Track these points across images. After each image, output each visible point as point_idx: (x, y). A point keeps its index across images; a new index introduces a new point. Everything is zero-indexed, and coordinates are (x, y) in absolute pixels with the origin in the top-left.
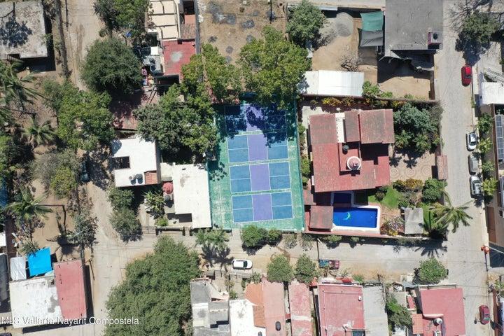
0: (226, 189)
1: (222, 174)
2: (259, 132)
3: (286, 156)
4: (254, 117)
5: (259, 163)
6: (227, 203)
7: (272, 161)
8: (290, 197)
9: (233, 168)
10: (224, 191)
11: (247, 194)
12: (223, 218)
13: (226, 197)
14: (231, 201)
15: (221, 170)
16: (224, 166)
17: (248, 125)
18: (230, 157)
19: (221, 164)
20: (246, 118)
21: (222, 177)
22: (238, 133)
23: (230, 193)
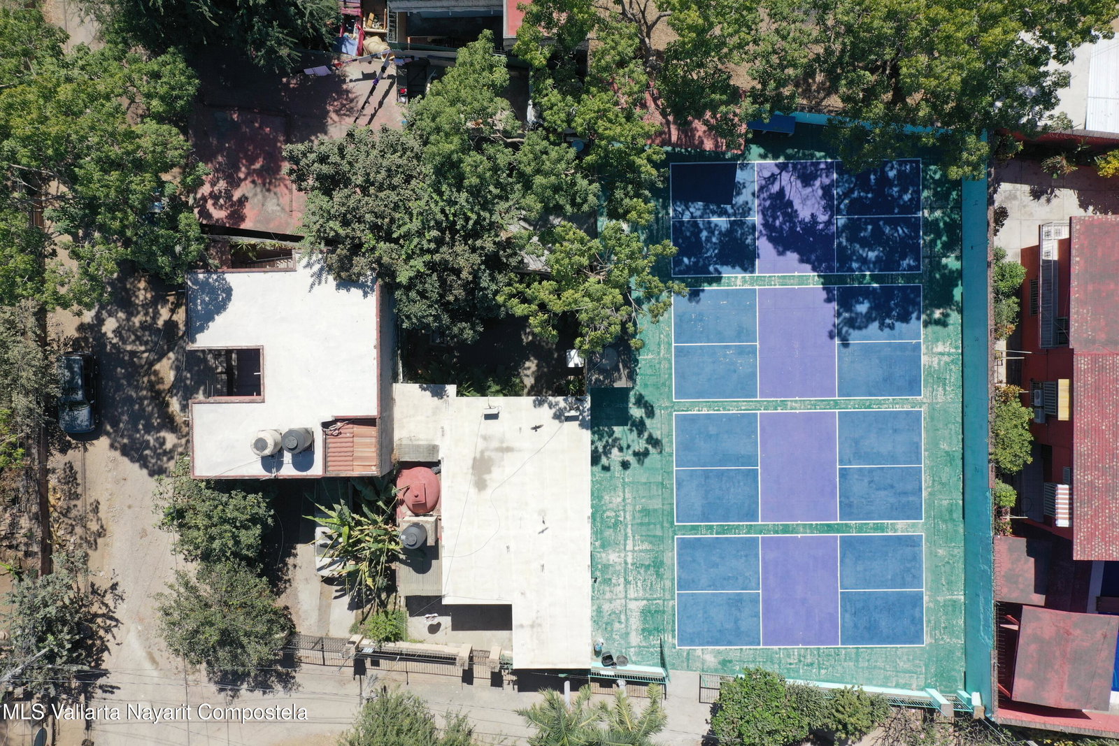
0: (656, 504)
1: (640, 445)
2: (808, 280)
3: (912, 386)
4: (791, 216)
5: (797, 406)
6: (657, 565)
7: (855, 404)
8: (916, 558)
9: (687, 423)
10: (646, 512)
11: (740, 531)
12: (635, 623)
13: (650, 538)
14: (672, 557)
15: (640, 427)
16: (650, 413)
17: (764, 246)
18: (681, 376)
19: (640, 401)
20: (756, 218)
21: (641, 456)
22: (718, 280)
23: (672, 523)
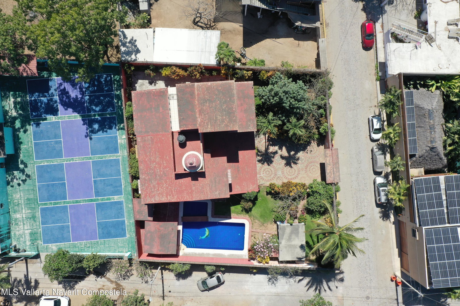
0: (32, 196)
1: (24, 178)
2: (77, 117)
3: (116, 151)
4: (69, 97)
5: (77, 160)
6: (34, 217)
7: (97, 158)
8: (122, 208)
9: (40, 168)
10: (28, 199)
11: (61, 203)
12: (28, 238)
13: (30, 208)
14: (39, 214)
15: (23, 171)
16: (26, 166)
17: (60, 107)
18: (37, 152)
19: (22, 162)
20: (56, 98)
21: (24, 181)
22: (46, 119)
23: (38, 202)
